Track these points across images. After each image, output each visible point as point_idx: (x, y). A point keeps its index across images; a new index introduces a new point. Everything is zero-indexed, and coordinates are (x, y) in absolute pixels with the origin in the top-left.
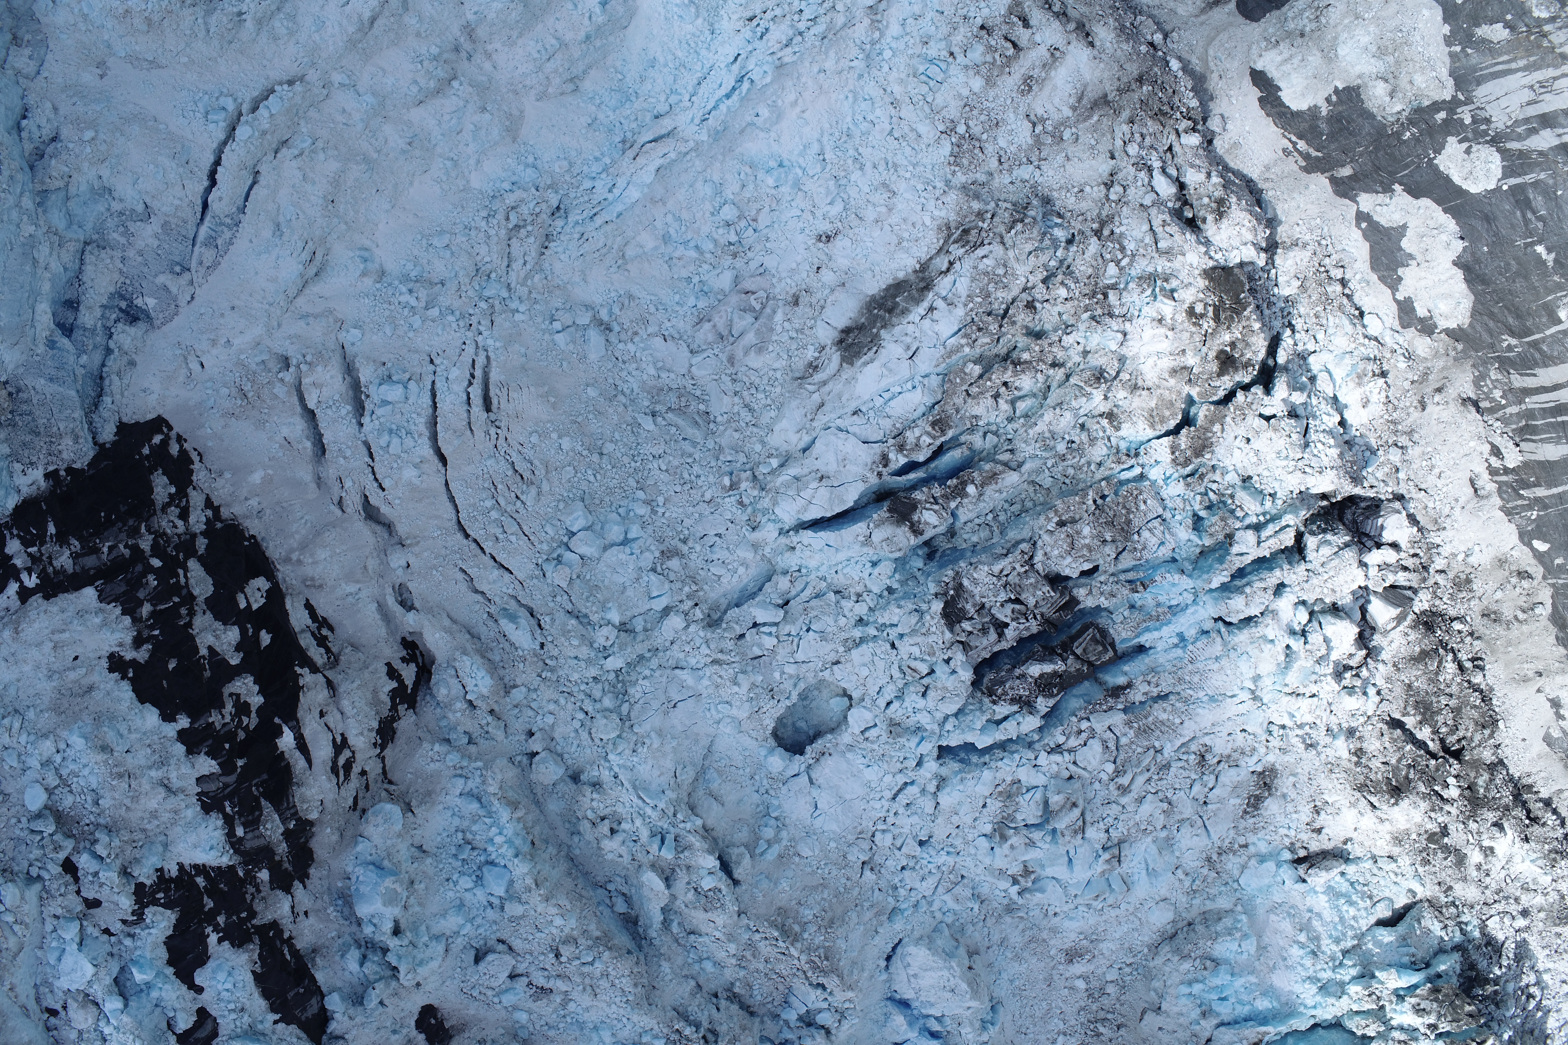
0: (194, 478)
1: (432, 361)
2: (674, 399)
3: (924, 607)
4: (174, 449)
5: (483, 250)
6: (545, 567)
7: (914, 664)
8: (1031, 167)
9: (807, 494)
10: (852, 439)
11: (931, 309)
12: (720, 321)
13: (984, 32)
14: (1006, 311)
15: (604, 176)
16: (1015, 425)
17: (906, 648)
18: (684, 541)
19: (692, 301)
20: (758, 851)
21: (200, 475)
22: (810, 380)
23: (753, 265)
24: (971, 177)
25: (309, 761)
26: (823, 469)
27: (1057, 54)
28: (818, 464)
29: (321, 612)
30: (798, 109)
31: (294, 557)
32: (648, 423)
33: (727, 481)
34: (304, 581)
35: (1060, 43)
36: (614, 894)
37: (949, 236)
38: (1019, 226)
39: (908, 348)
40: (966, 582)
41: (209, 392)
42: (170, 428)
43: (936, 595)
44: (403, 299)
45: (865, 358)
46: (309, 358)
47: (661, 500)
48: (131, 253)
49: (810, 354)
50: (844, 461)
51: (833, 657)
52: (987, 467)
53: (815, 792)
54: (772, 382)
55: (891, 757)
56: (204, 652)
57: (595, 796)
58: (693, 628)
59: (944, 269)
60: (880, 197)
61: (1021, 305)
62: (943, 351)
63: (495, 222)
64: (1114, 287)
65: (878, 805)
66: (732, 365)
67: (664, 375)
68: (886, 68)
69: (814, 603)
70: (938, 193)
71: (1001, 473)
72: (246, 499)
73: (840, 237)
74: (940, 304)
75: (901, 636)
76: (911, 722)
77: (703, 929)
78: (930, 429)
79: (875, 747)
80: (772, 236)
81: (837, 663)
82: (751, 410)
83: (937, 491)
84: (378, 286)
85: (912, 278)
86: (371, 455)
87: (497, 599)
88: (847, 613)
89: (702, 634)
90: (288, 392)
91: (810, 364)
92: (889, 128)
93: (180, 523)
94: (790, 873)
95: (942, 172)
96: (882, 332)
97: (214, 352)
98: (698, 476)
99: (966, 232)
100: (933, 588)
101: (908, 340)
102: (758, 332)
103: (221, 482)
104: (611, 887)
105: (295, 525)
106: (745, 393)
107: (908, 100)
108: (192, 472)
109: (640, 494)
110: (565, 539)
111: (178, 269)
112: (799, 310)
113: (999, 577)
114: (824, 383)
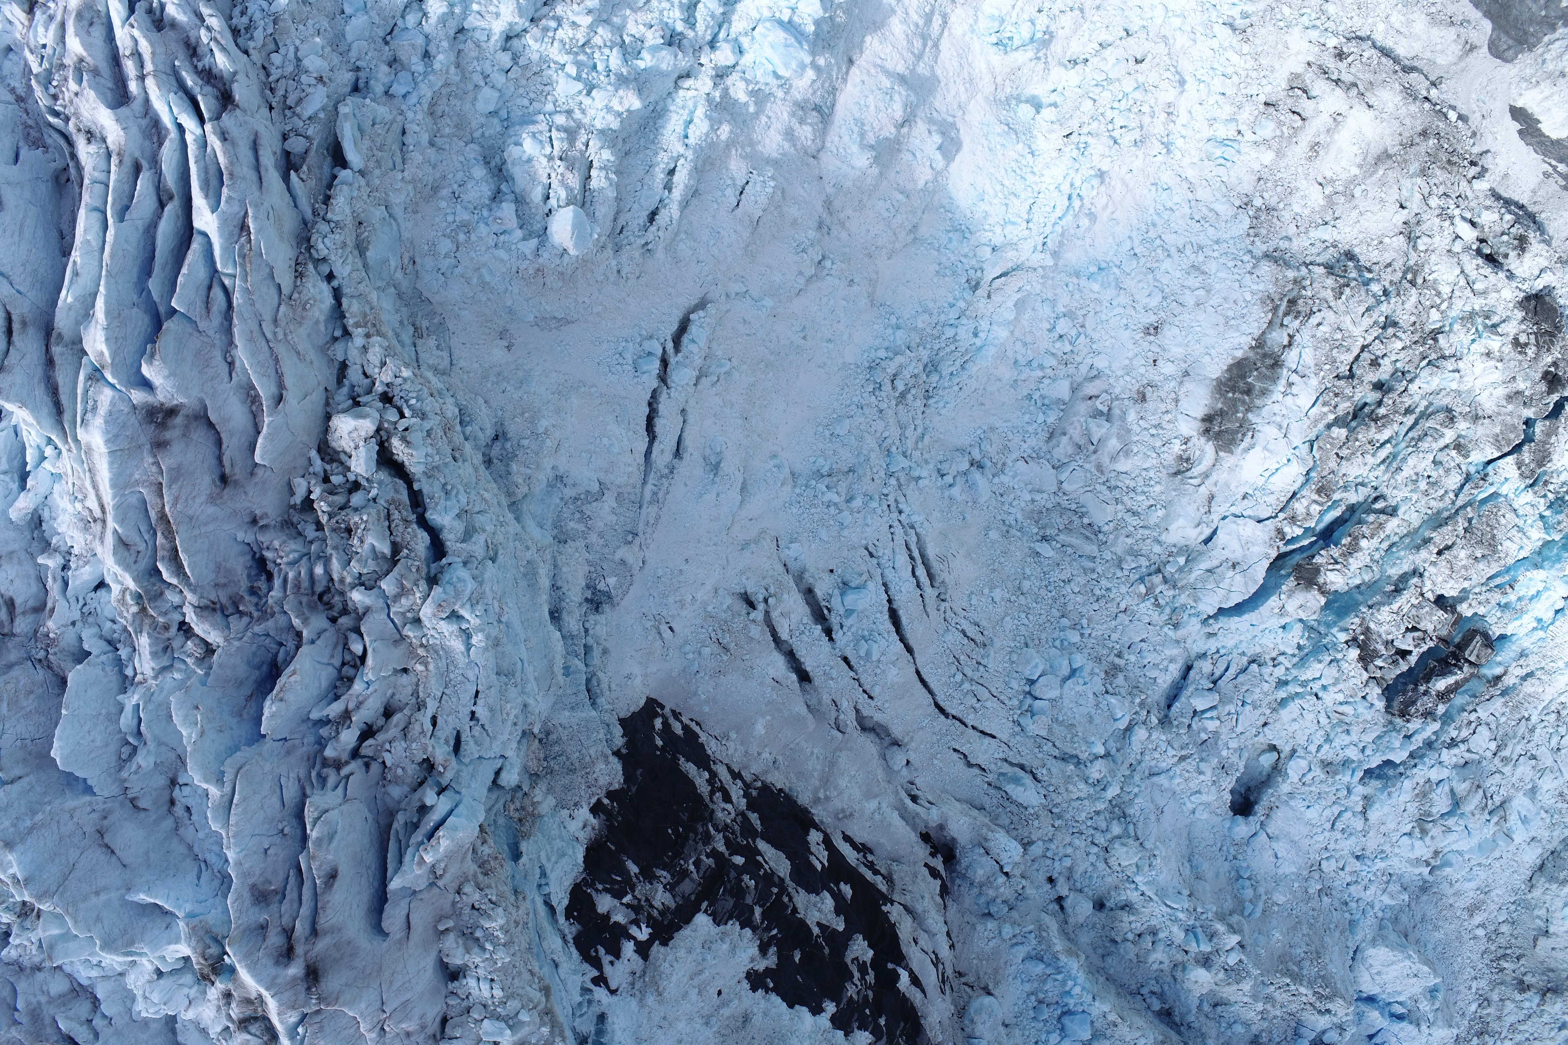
0: (709, 752)
1: (871, 555)
2: (1059, 520)
3: (1339, 656)
4: (677, 729)
5: (879, 425)
6: (1023, 721)
7: (1341, 709)
8: (1329, 227)
9: (1225, 584)
10: (1252, 523)
11: (1290, 385)
12: (1075, 432)
13: (1271, 110)
14: (1350, 370)
15: (964, 321)
16: (1376, 473)
17: (1330, 698)
18: (1119, 655)
19: (1041, 418)
20: (1246, 913)
21: (712, 748)
22: (1189, 474)
23: (1084, 369)
24: (1272, 245)
25: (923, 991)
26: (1233, 557)
27: (1340, 118)
28: (1227, 554)
29: (858, 840)
30: (1109, 211)
31: (821, 795)
32: (1046, 550)
33: (1142, 589)
34: (836, 816)
35: (1343, 108)
36: (1147, 996)
37: (1275, 309)
38: (1347, 291)
39: (1280, 427)
40: (1372, 625)
41: (690, 656)
42: (662, 707)
43: (1346, 642)
44: (826, 499)
45: (1243, 445)
46: (772, 590)
47: (1084, 622)
48: (593, 538)
49: (1177, 447)
50: (1246, 544)
51: (1262, 720)
52: (1371, 518)
53: (1275, 845)
54: (1147, 482)
55: (1327, 793)
56: (816, 931)
57: (1132, 918)
58: (1155, 735)
59: (1286, 342)
60: (1193, 281)
61: (1366, 364)
62: (1308, 422)
63: (884, 394)
64: (1439, 331)
65: (1320, 838)
66: (1102, 473)
67: (1038, 497)
68: (1178, 155)
69: (1241, 678)
70: (1249, 266)
71: (1386, 521)
72: (759, 754)
73: (1166, 327)
74: (1294, 378)
75: (1324, 688)
76: (1340, 758)
77: (1233, 999)
78: (1315, 497)
79: (1313, 788)
80: (1096, 336)
81: (1265, 724)
82: (1135, 514)
83: (1335, 551)
84: (797, 491)
85: (1251, 354)
86: (851, 667)
87: (993, 767)
88: (1266, 677)
89: (1163, 738)
90: (762, 631)
91: (1180, 458)
92: (1189, 211)
93: (729, 807)
94: (1274, 922)
95: (1243, 246)
96: (1250, 416)
97: (684, 613)
98: (1108, 589)
99: (1292, 302)
100: (1343, 637)
101: (1278, 419)
102: (1119, 437)
103: (731, 745)
104: (1144, 991)
105: (810, 763)
106: (1126, 499)
107: (1204, 183)
108: (702, 745)
109: (1065, 622)
110: (1027, 689)
111: (630, 538)
112: (1150, 405)
113: (1397, 613)
114: (1206, 475)
